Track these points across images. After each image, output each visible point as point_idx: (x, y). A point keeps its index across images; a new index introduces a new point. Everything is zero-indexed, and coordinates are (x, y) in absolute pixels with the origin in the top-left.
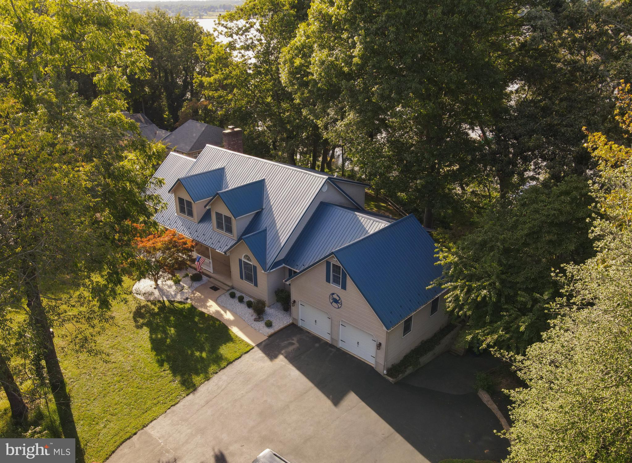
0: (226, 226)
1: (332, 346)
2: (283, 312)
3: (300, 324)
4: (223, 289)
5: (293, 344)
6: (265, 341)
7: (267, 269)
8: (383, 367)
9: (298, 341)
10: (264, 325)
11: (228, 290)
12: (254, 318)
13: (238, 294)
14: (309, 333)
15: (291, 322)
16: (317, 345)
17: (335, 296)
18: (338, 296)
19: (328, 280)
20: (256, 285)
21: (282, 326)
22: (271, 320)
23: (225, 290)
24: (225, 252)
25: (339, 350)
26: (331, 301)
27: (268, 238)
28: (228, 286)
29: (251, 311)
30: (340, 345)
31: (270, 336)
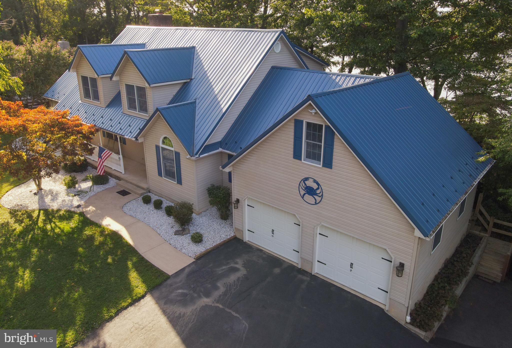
0: (140, 102)
1: (301, 272)
2: (220, 221)
3: (247, 238)
4: (136, 193)
5: (236, 270)
6: (189, 266)
7: (195, 152)
8: (405, 310)
9: (245, 265)
10: (190, 241)
11: (142, 194)
12: (174, 230)
13: (154, 198)
14: (261, 251)
15: (232, 235)
16: (277, 271)
17: (310, 183)
18: (315, 181)
19: (297, 155)
20: (180, 182)
21: (218, 241)
22: (202, 232)
23: (138, 194)
24: (136, 138)
25: (314, 278)
26: (303, 192)
27: (197, 112)
28: (143, 189)
29: (171, 220)
30: (317, 270)
31: (199, 258)
